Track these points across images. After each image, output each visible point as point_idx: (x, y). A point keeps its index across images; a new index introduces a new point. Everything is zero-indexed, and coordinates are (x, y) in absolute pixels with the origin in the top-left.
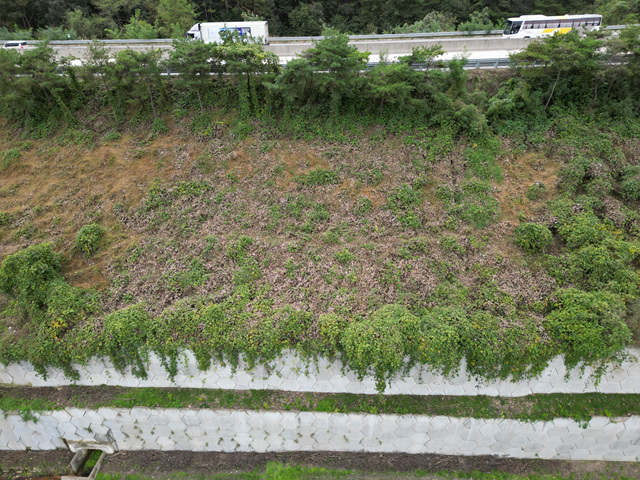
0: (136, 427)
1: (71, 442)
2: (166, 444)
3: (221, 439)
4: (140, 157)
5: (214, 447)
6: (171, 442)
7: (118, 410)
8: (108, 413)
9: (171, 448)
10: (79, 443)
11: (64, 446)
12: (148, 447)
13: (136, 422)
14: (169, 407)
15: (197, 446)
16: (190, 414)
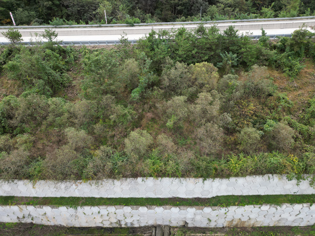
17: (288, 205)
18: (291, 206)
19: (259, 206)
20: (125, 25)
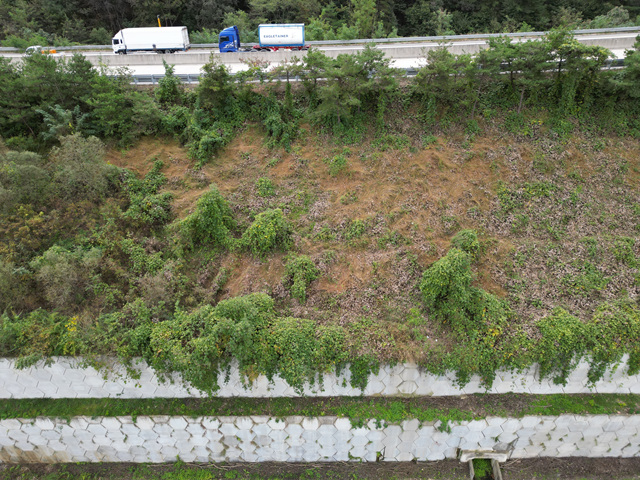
0: (548, 435)
1: (466, 452)
2: (566, 450)
3: (629, 445)
4: (469, 160)
5: (615, 454)
6: (573, 448)
7: (544, 417)
8: (530, 421)
9: (567, 455)
10: (476, 452)
11: (453, 455)
12: (544, 455)
13: (554, 430)
14: (598, 413)
15: (598, 452)
16: (618, 420)
17: (89, 419)
18: (93, 421)
19: (29, 421)
20: (13, 49)
